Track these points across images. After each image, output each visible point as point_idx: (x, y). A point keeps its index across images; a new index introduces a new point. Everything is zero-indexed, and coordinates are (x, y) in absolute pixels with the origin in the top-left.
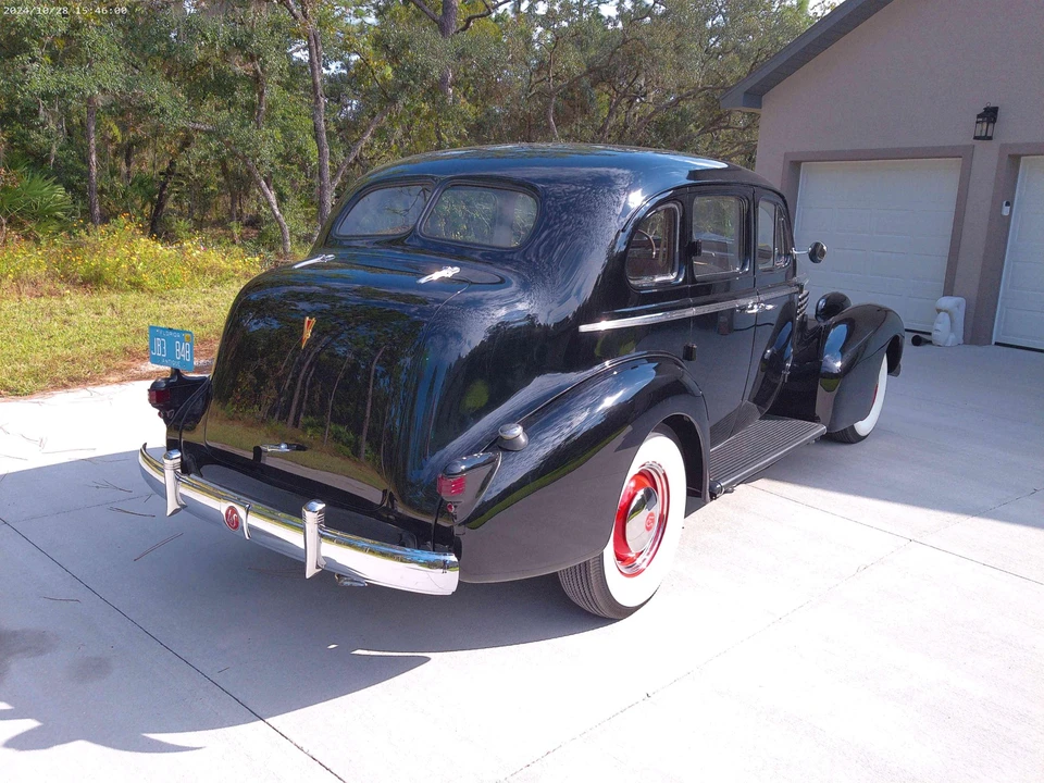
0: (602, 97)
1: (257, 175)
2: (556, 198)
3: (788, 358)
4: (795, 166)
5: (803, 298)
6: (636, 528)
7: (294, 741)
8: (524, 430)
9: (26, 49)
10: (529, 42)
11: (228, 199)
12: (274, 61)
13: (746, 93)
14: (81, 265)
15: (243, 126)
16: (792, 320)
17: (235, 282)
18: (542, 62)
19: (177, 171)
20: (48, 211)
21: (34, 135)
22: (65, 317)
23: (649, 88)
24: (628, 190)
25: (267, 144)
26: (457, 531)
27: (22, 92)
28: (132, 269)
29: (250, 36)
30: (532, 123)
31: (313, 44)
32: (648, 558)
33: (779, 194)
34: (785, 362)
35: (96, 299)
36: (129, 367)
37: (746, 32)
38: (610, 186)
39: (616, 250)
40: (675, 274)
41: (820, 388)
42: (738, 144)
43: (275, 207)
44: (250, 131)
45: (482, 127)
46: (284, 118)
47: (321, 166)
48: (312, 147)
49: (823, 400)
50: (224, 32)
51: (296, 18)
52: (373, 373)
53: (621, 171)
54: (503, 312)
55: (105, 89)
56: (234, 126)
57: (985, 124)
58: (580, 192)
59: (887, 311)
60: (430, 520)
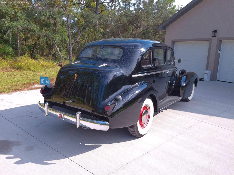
0: (131, 28)
1: (55, 45)
2: (127, 49)
3: (174, 83)
4: (173, 42)
5: (177, 70)
6: (144, 118)
7: (75, 162)
8: (122, 97)
9: (5, 17)
10: (115, 16)
11: (48, 50)
12: (59, 20)
13: (163, 27)
14: (17, 65)
15: (52, 34)
16: (174, 75)
17: (51, 68)
18: (118, 20)
19: (37, 44)
20: (9, 53)
21: (5, 36)
22: (14, 76)
23: (141, 26)
24: (141, 48)
25: (57, 38)
26: (108, 118)
27: (4, 27)
28: (28, 66)
29: (54, 15)
30: (116, 33)
31: (68, 16)
32: (146, 124)
33: (171, 48)
34: (173, 84)
35: (20, 72)
36: (29, 87)
37: (162, 13)
38: (138, 47)
39: (139, 60)
40: (151, 65)
41: (181, 90)
42: (161, 38)
43: (59, 52)
44: (54, 35)
45: (105, 34)
46: (61, 32)
47: (69, 43)
48: (67, 39)
49: (181, 92)
50: (48, 14)
51: (64, 11)
52: (87, 86)
53: (140, 44)
54: (115, 73)
55: (22, 26)
56: (50, 34)
57: (214, 33)
58: (132, 48)
59: (194, 73)
60: (102, 116)
